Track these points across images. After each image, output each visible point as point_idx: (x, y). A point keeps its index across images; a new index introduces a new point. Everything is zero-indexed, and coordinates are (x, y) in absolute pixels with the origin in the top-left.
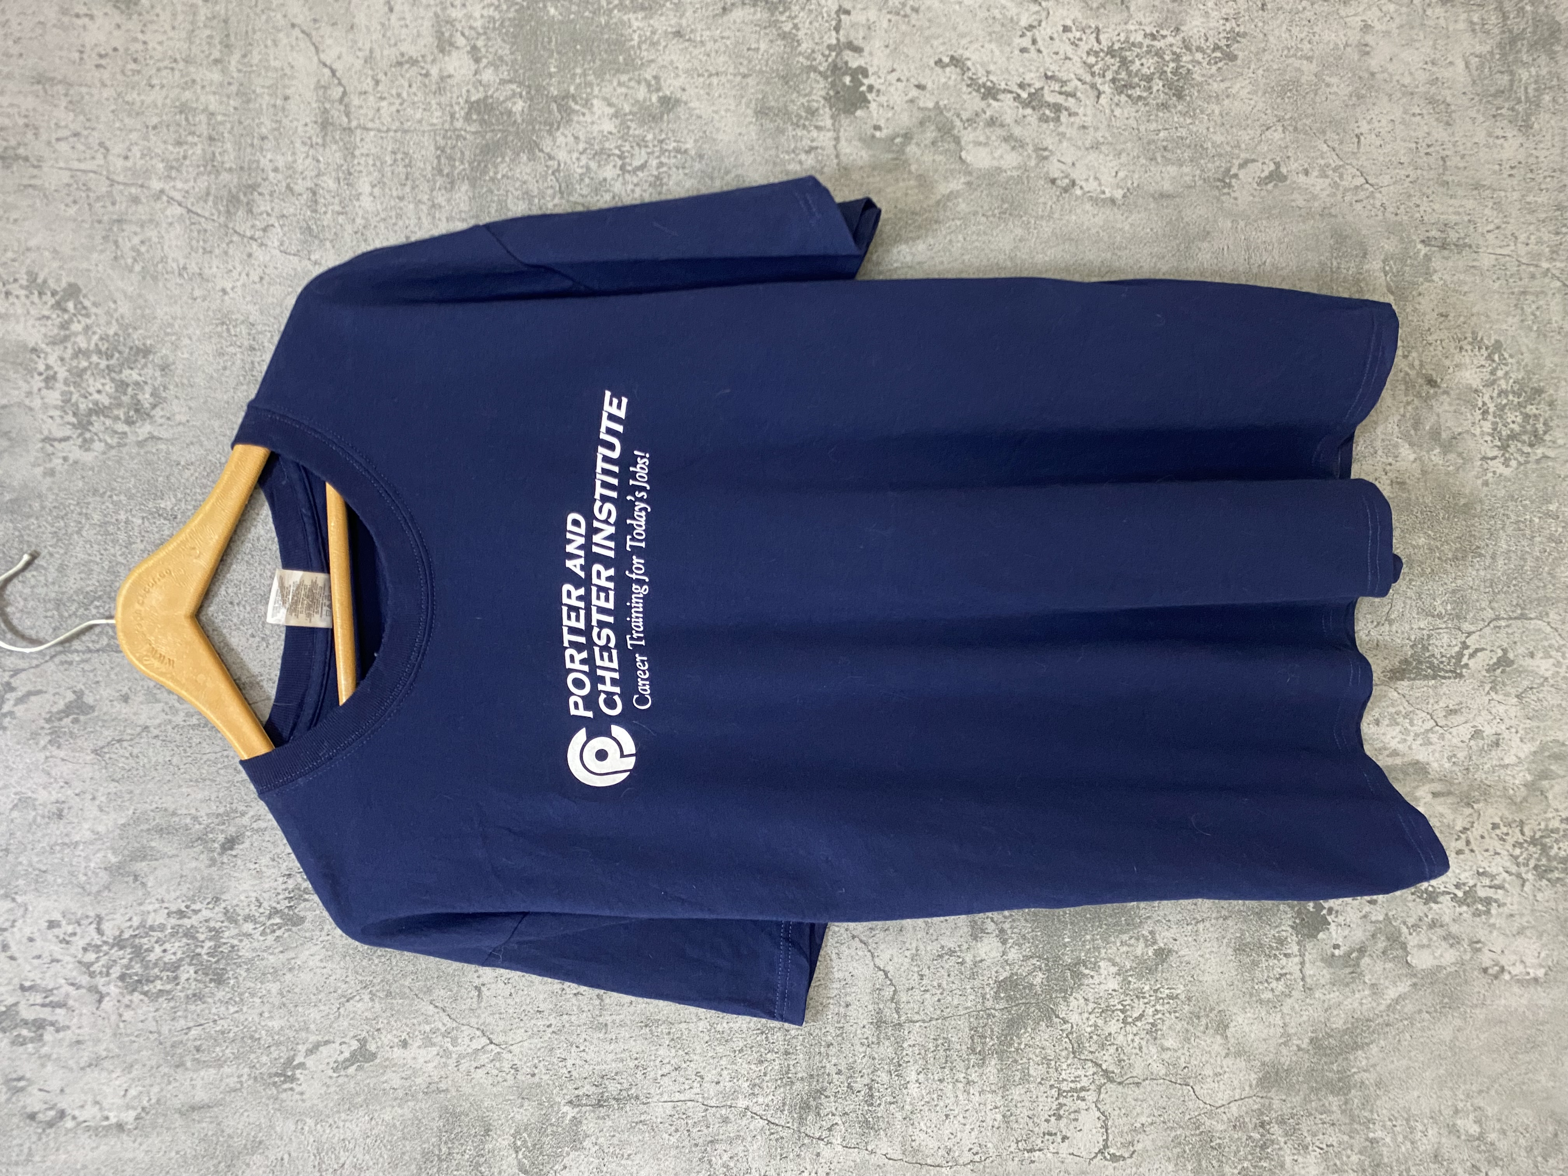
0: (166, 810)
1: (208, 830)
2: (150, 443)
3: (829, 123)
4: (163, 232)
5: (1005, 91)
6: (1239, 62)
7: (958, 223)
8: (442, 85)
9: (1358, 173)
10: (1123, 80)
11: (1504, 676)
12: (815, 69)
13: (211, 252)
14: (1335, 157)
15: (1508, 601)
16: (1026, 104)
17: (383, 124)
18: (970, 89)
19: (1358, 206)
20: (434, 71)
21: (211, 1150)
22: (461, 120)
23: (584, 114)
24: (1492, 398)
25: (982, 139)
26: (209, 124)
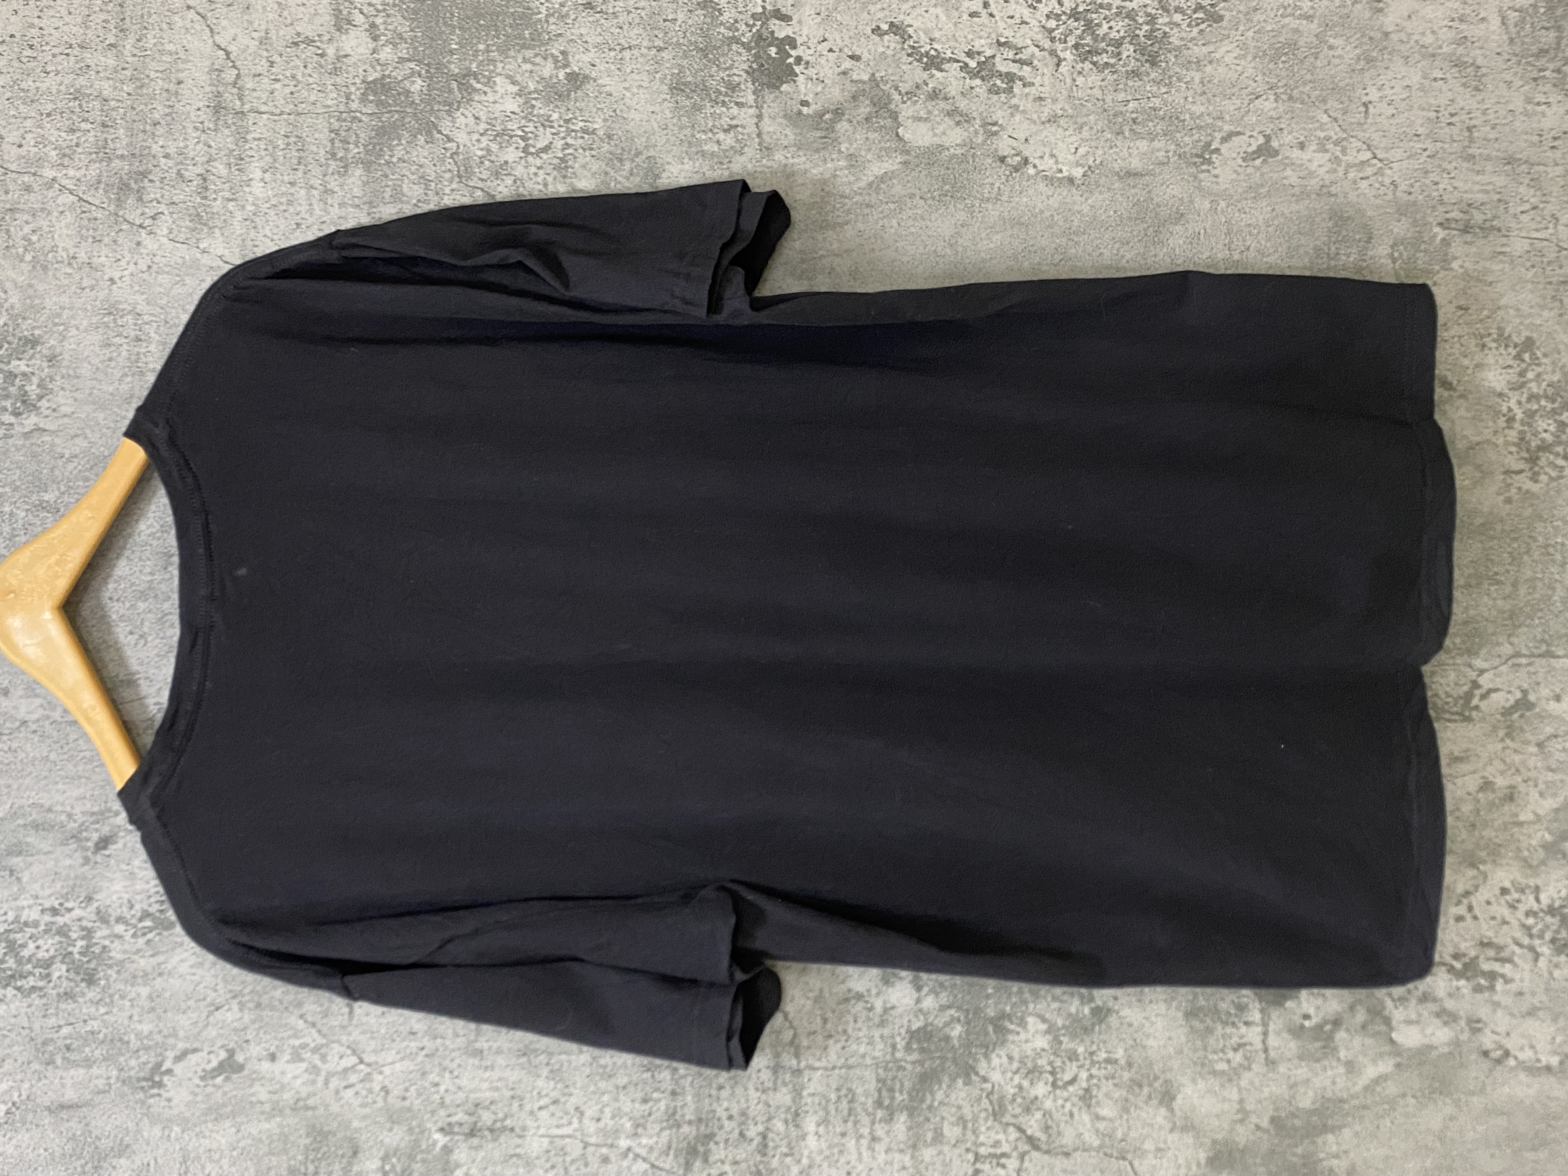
0: (42, 806)
1: (82, 828)
2: (36, 434)
3: (751, 98)
4: (54, 220)
5: (950, 60)
6: (1224, 23)
7: (892, 206)
8: (338, 65)
9: (1365, 147)
10: (1088, 45)
11: (1523, 721)
12: (737, 40)
13: (100, 241)
14: (1338, 129)
15: (1531, 636)
16: (973, 74)
17: (276, 106)
18: (911, 59)
19: (1364, 184)
20: (331, 51)
21: (78, 1151)
22: (357, 101)
23: (485, 93)
24: (1519, 403)
25: (923, 114)
26: (102, 110)
